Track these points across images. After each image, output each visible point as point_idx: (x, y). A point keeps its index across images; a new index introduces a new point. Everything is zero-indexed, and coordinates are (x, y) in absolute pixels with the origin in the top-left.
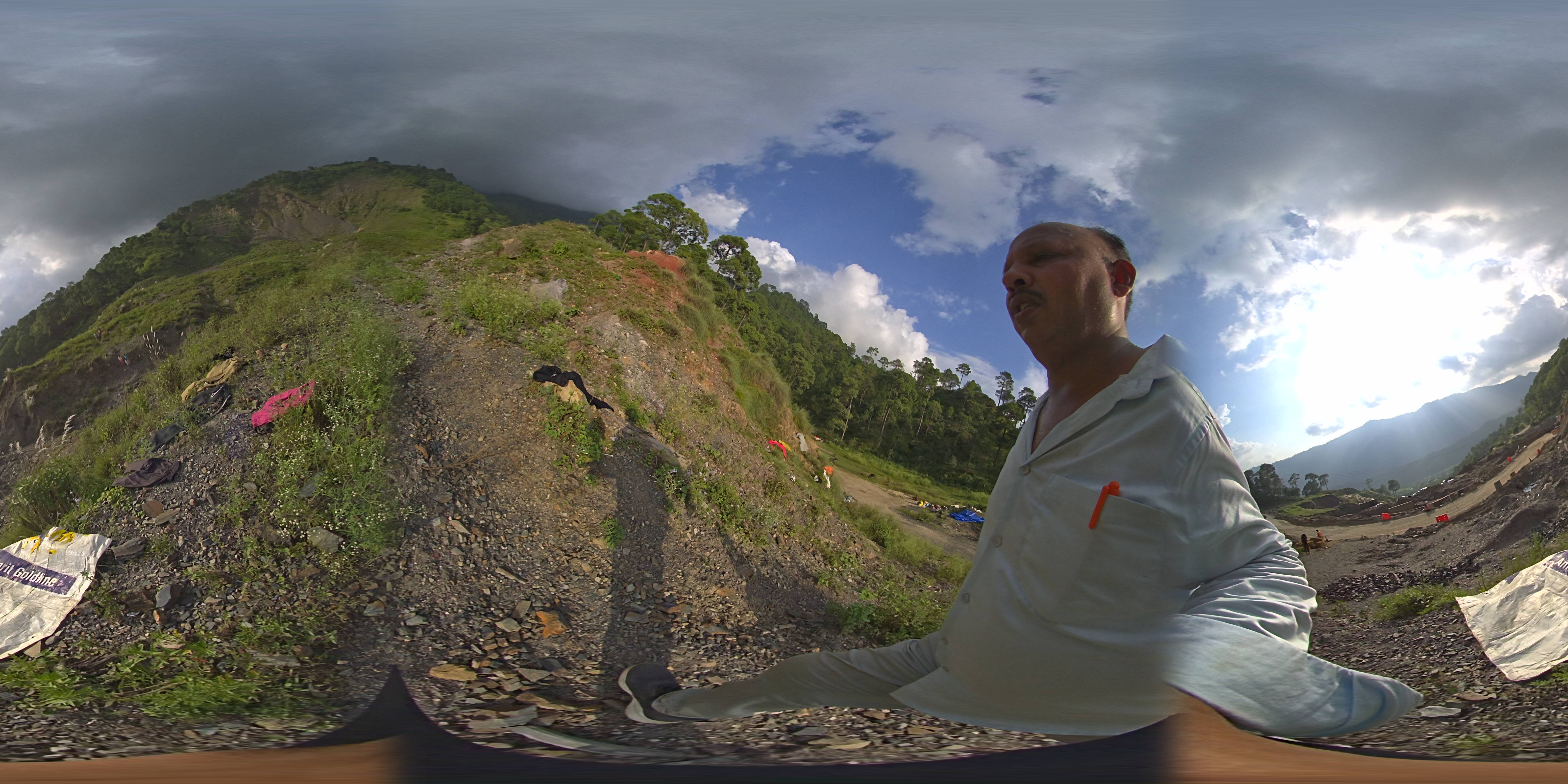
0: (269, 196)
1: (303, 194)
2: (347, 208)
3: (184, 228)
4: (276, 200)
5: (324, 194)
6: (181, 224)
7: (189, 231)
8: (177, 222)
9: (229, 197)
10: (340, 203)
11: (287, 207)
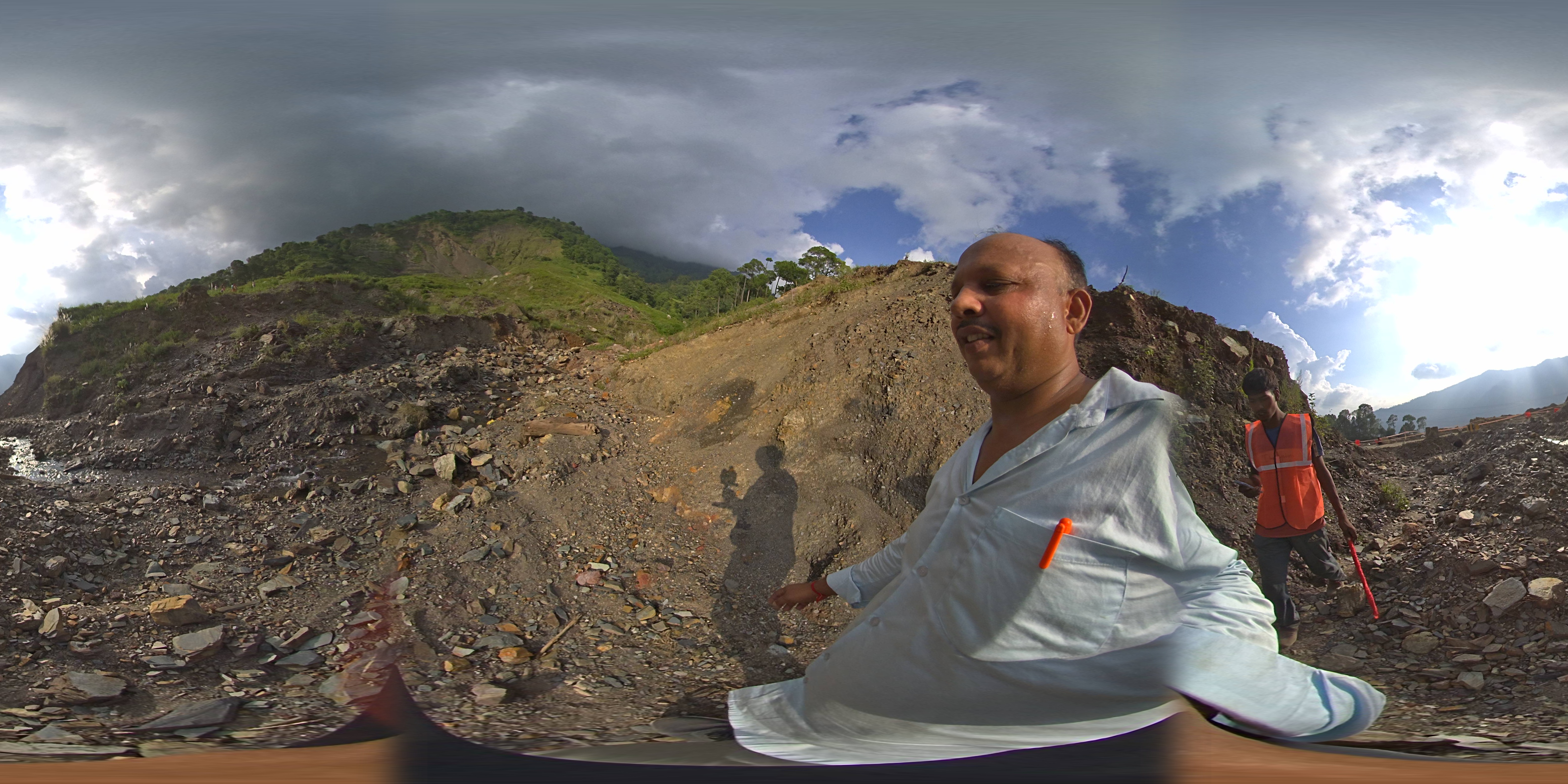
0: (427, 232)
1: (458, 235)
2: (494, 254)
3: (343, 245)
4: (432, 236)
5: (475, 237)
6: (340, 240)
8: (336, 239)
10: (488, 248)
11: (441, 245)
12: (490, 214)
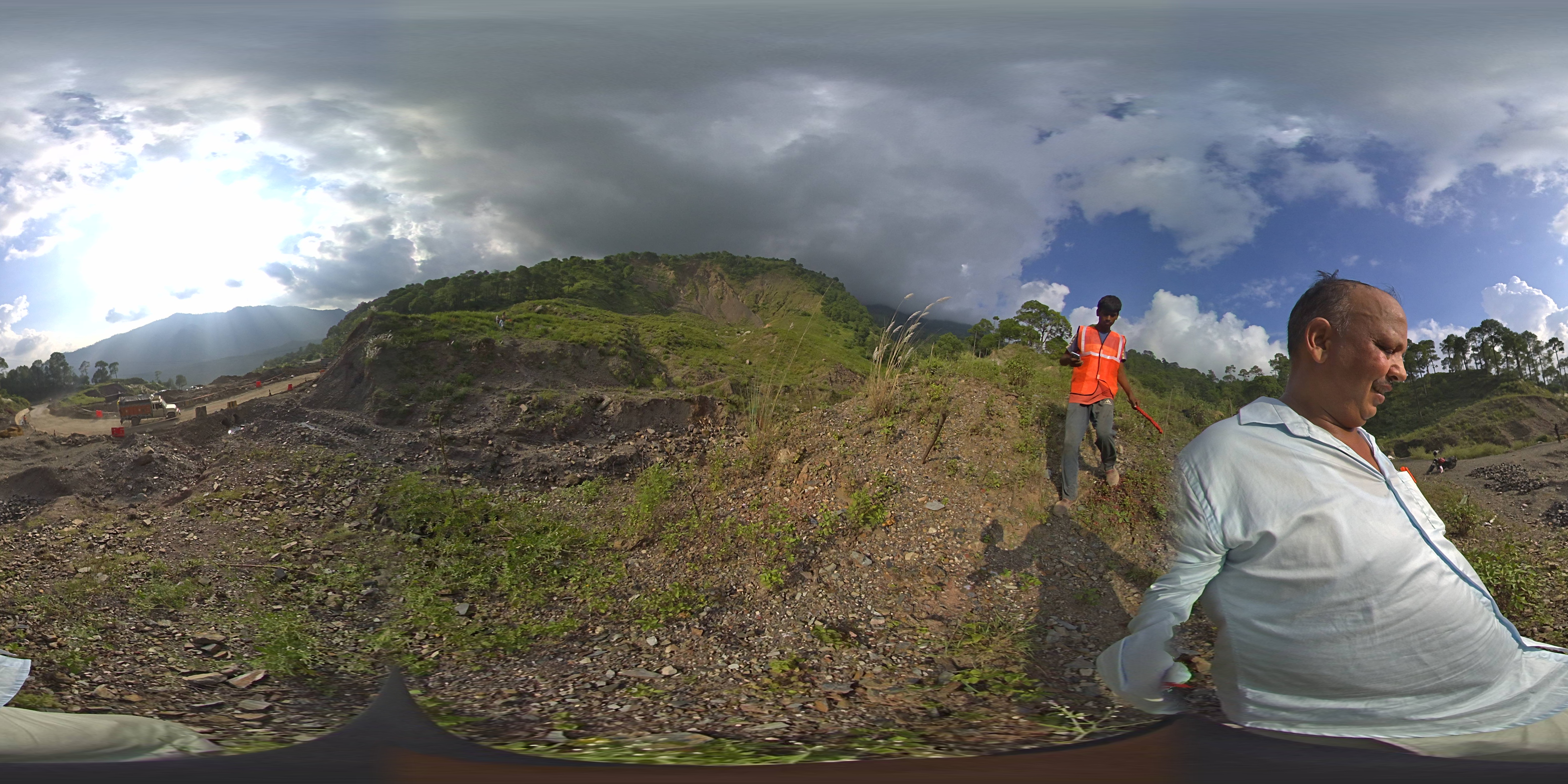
0: (705, 271)
1: (732, 279)
2: (761, 302)
3: (626, 270)
4: (709, 276)
5: (748, 284)
6: (625, 265)
7: (629, 274)
8: (623, 263)
9: (675, 259)
10: (757, 296)
11: (715, 286)
12: (765, 262)
